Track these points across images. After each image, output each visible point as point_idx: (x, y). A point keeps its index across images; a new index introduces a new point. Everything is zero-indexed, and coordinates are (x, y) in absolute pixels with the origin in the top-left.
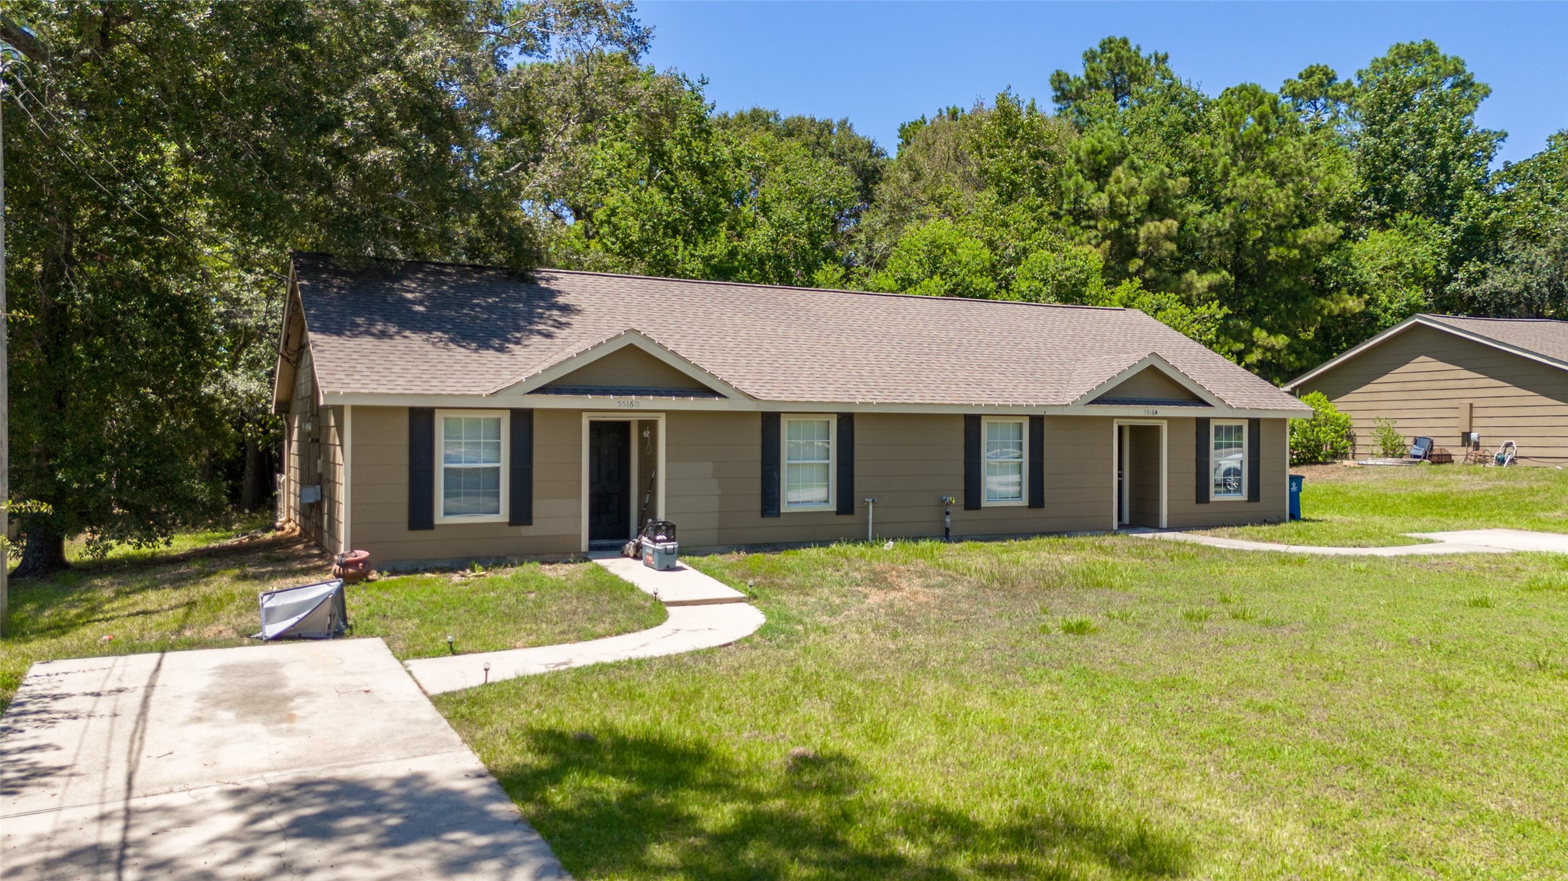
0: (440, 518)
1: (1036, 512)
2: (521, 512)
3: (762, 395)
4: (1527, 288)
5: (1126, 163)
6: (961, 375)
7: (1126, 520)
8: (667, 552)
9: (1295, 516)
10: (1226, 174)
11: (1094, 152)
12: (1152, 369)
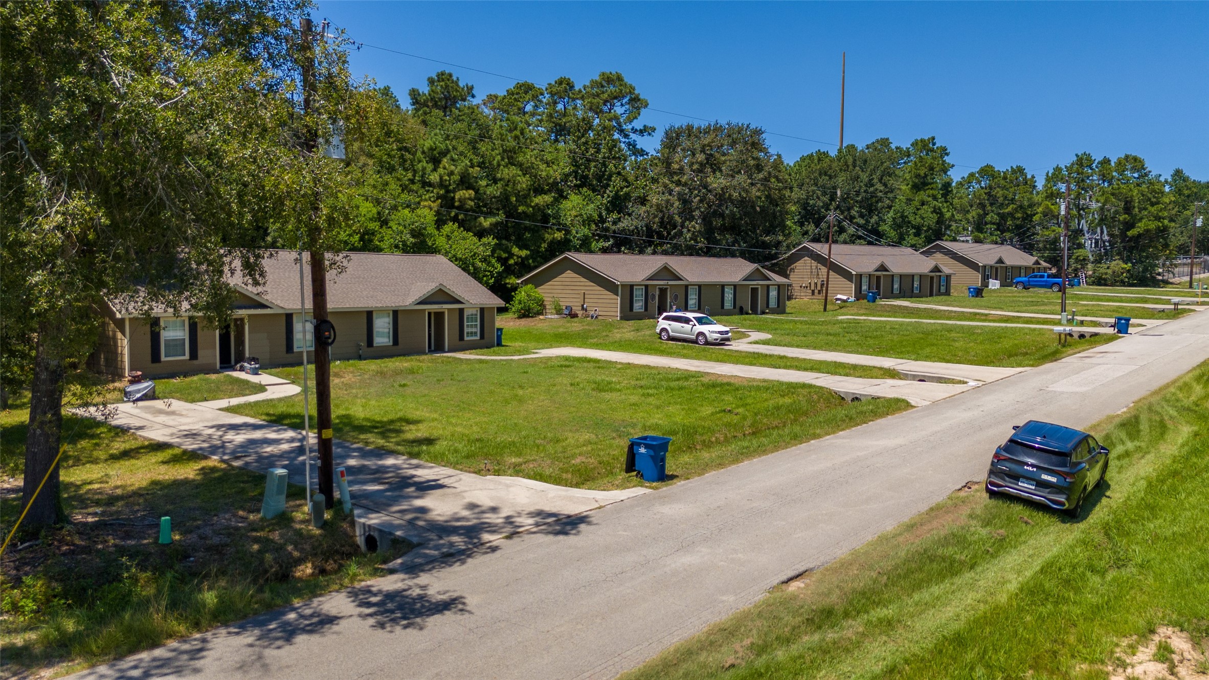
0: (163, 358)
1: (395, 347)
2: (194, 355)
3: (286, 306)
4: (637, 228)
5: (449, 156)
6: (365, 293)
7: (433, 348)
8: (256, 368)
9: (499, 344)
10: (499, 165)
11: (432, 149)
12: (440, 290)
